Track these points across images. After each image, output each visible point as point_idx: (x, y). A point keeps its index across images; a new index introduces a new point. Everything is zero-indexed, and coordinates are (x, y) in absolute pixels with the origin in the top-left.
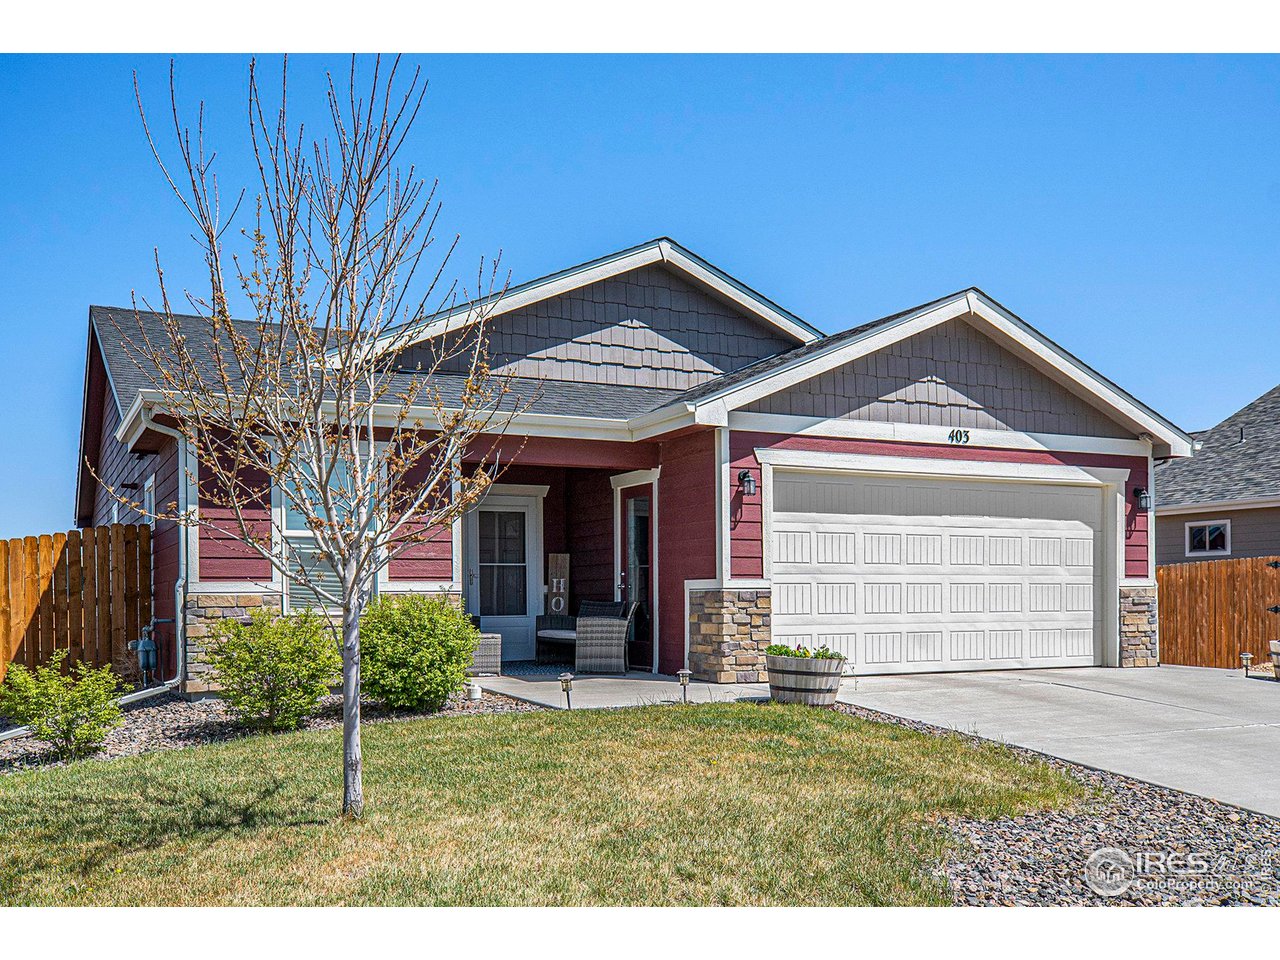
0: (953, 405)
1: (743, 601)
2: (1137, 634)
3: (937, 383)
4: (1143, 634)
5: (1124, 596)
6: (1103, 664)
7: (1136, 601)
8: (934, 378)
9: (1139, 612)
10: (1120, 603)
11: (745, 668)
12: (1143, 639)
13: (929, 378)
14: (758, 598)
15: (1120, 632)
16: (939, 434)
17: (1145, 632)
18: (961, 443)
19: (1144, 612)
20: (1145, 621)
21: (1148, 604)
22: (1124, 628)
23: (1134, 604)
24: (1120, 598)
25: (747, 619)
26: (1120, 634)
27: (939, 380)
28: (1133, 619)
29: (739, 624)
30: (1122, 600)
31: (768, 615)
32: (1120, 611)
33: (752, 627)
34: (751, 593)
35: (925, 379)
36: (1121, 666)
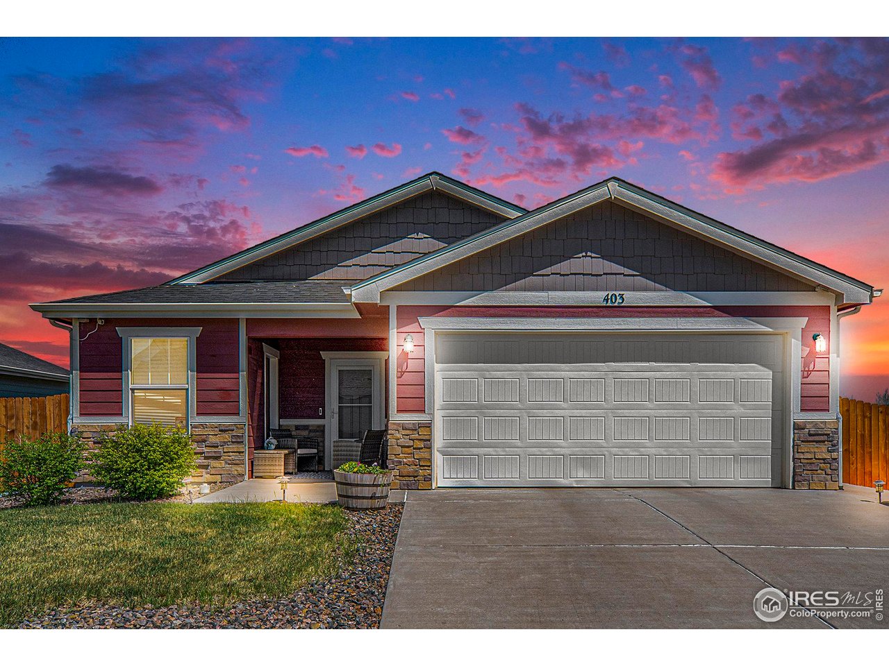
0: (609, 274)
1: (406, 429)
2: (814, 461)
3: (592, 257)
4: (822, 461)
5: (798, 427)
6: (782, 486)
7: (811, 432)
8: (589, 254)
9: (817, 442)
10: (794, 433)
11: (407, 478)
12: (821, 465)
13: (584, 254)
14: (419, 427)
15: (794, 459)
16: (596, 297)
17: (824, 459)
18: (616, 304)
19: (824, 442)
20: (824, 450)
21: (828, 435)
22: (797, 456)
23: (810, 435)
24: (794, 429)
25: (411, 443)
26: (793, 461)
27: (593, 255)
28: (809, 448)
29: (402, 447)
30: (796, 431)
31: (429, 440)
32: (794, 441)
33: (414, 449)
34: (413, 424)
35: (581, 255)
36: (794, 488)
